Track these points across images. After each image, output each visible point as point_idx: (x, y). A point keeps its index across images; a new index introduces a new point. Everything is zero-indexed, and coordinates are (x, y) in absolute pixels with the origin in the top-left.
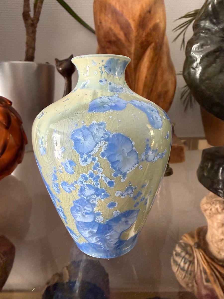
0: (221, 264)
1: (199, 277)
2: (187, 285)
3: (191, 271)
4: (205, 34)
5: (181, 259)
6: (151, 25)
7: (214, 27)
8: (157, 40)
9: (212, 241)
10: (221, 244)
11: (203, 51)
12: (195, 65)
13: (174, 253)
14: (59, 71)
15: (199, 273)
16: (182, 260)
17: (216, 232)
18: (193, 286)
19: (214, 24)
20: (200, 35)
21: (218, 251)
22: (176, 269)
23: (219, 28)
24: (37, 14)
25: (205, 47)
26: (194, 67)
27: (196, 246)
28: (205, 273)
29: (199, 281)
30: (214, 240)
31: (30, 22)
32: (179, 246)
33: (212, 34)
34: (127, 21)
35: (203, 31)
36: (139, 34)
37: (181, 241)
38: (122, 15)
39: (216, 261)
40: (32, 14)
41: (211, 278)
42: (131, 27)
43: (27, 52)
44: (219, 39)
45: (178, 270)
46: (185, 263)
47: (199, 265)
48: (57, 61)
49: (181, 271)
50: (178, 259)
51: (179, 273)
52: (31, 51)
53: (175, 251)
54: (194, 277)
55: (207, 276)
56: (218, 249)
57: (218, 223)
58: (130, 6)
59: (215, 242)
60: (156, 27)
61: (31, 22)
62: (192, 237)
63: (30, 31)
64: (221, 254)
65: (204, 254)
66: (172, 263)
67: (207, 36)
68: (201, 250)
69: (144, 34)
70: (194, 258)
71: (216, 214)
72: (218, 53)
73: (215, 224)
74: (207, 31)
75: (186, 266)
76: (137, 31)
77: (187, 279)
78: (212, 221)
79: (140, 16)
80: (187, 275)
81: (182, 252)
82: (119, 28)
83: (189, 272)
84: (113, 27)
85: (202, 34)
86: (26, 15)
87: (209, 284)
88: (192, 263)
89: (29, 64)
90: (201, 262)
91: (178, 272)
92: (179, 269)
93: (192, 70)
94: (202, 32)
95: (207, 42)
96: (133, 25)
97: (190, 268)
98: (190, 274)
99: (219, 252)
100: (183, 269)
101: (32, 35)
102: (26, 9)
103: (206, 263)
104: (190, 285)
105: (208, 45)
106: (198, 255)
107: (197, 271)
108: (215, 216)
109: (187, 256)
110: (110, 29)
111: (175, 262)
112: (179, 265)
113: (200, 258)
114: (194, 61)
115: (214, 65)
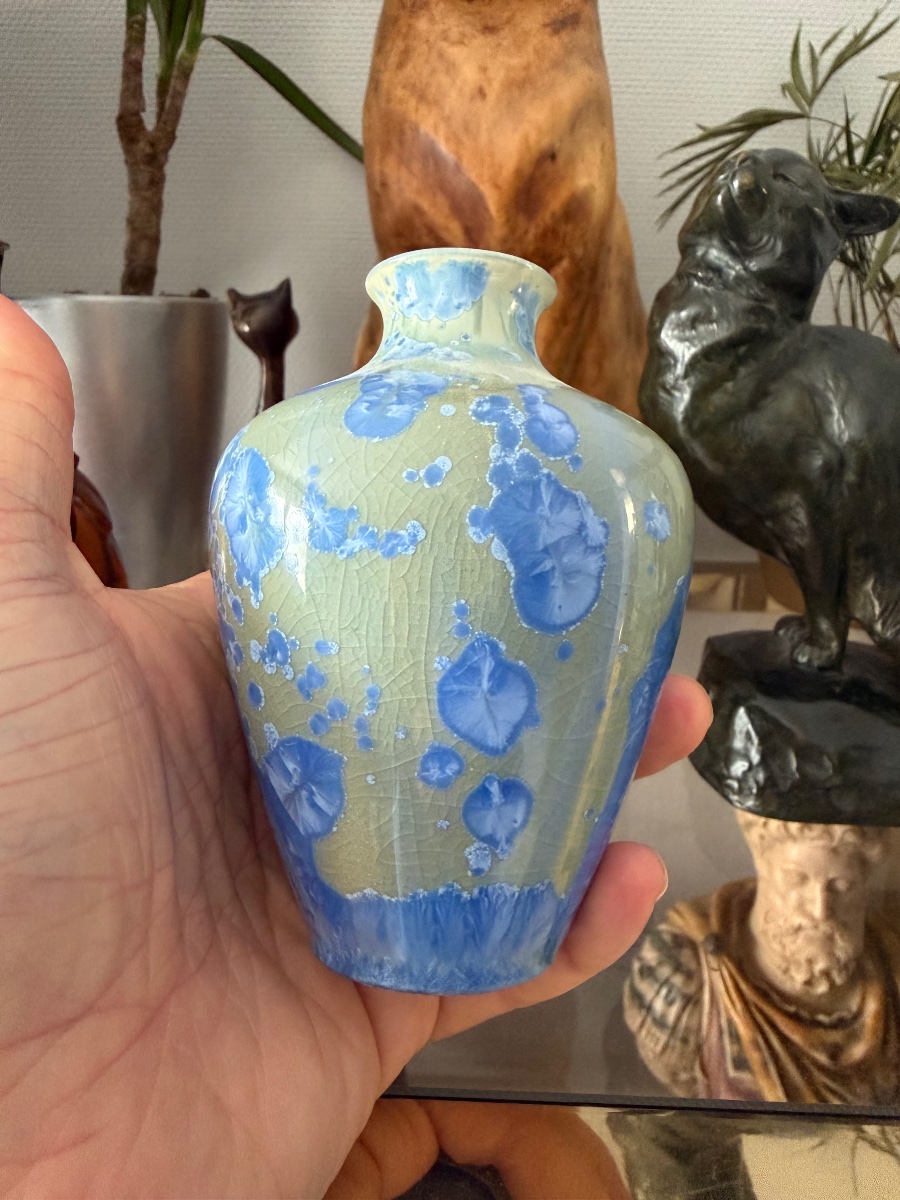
0: (792, 1009)
1: (715, 1052)
2: (674, 1075)
3: (687, 1029)
4: (704, 284)
5: (656, 986)
6: (555, 203)
7: (731, 263)
8: (579, 251)
9: (765, 933)
10: (795, 942)
11: (694, 338)
12: (670, 378)
13: (636, 966)
14: (241, 335)
15: (714, 1038)
16: (658, 993)
17: (778, 902)
18: (694, 1081)
19: (732, 253)
20: (690, 285)
21: (784, 966)
22: (639, 1020)
23: (746, 268)
24: (170, 115)
25: (702, 328)
26: (668, 387)
27: (711, 948)
28: (735, 1037)
29: (713, 1065)
30: (772, 928)
31: (143, 147)
32: (652, 942)
33: (726, 286)
34: (473, 187)
35: (700, 274)
36: (513, 230)
37: (663, 927)
38: (458, 168)
39: (775, 997)
40: (150, 119)
41: (754, 1057)
42: (487, 209)
43: (131, 251)
44: (745, 303)
45: (642, 1025)
46: (669, 1003)
47: (715, 1012)
48: (235, 296)
49: (654, 1030)
50: (646, 988)
51: (646, 1037)
52: (143, 247)
53: (640, 959)
54: (699, 1049)
55: (741, 1050)
56: (784, 958)
57: (786, 872)
58: (483, 138)
59: (774, 936)
60: (575, 209)
61: (148, 150)
62: (703, 914)
63: (144, 178)
64: (792, 978)
65: (734, 971)
66: (627, 1002)
67: (709, 289)
68: (726, 959)
69: (532, 232)
70: (701, 988)
71: (781, 841)
72: (742, 350)
73: (779, 876)
74: (711, 275)
75: (673, 1011)
76: (508, 221)
77: (672, 1058)
78: (769, 864)
79: (518, 172)
80: (672, 1042)
81: (660, 963)
82: (446, 210)
83: (680, 1034)
84: (425, 205)
85: (696, 284)
86: (128, 125)
87: (745, 1076)
88: (692, 1001)
89: (135, 303)
90: (724, 1000)
91: (644, 1032)
92: (649, 1020)
93: (662, 394)
94: (696, 276)
95: (709, 311)
96: (493, 202)
97: (685, 1018)
98: (685, 1040)
99: (786, 971)
100: (660, 1023)
101: (148, 194)
102: (132, 104)
103: (739, 1005)
104: (684, 1076)
105: (711, 322)
106: (716, 976)
107: (709, 1030)
108: (778, 846)
109: (678, 980)
110: (417, 209)
111: (638, 997)
112: (649, 1009)
113: (720, 987)
114: (669, 367)
115: (729, 385)
